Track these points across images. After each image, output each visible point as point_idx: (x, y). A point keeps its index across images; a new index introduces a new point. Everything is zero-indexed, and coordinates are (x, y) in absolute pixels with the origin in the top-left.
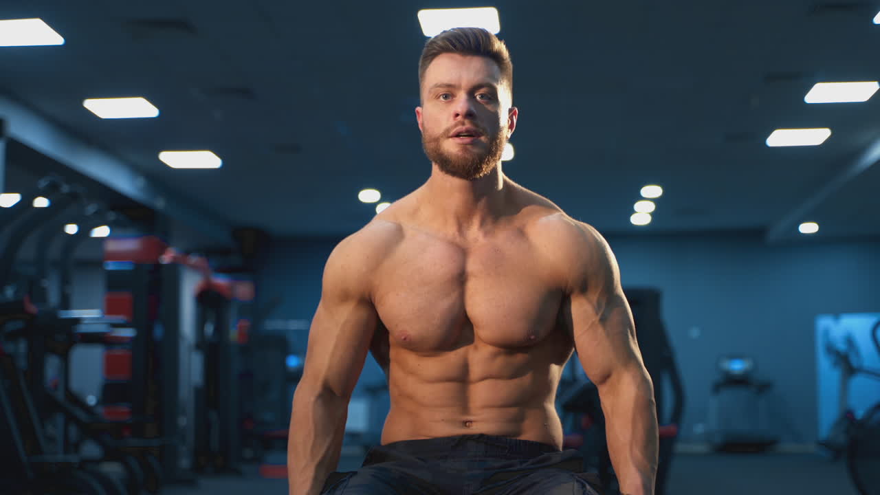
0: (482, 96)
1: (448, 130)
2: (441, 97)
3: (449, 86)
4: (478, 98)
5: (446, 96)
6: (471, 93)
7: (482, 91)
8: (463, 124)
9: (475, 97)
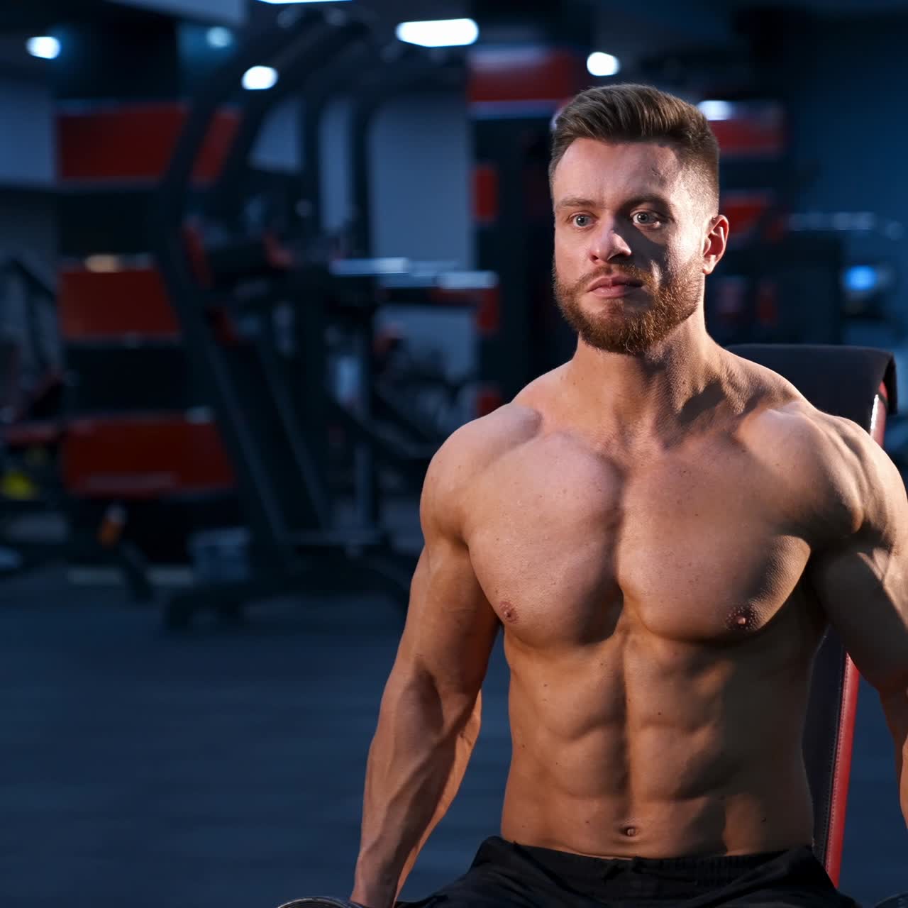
0: (643, 218)
1: (584, 280)
2: (575, 220)
3: (585, 203)
4: (636, 221)
5: (582, 222)
6: (623, 215)
7: (643, 208)
8: (609, 272)
9: (631, 220)
